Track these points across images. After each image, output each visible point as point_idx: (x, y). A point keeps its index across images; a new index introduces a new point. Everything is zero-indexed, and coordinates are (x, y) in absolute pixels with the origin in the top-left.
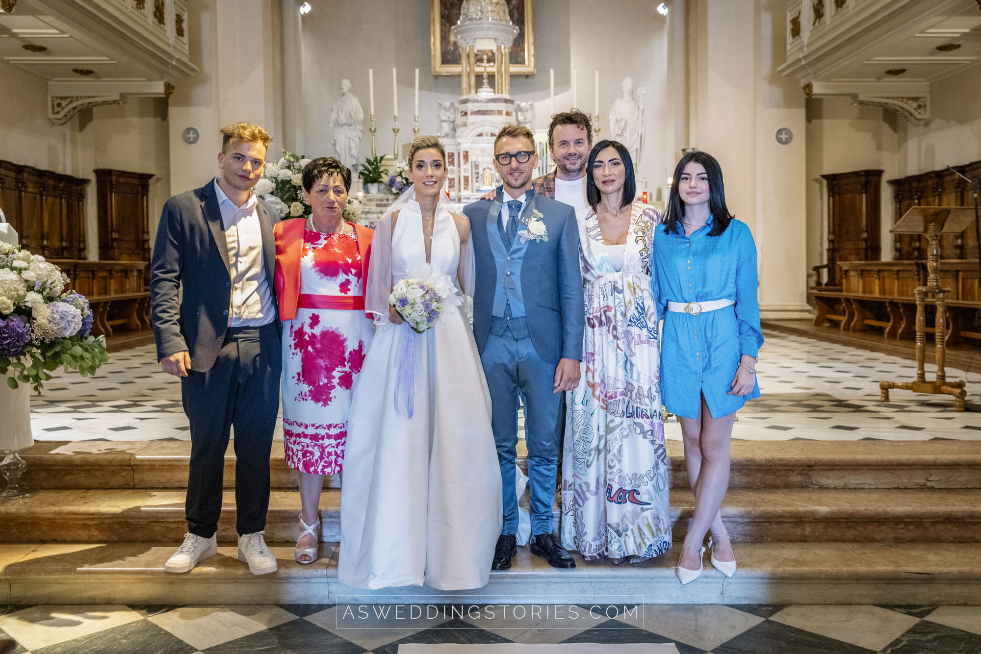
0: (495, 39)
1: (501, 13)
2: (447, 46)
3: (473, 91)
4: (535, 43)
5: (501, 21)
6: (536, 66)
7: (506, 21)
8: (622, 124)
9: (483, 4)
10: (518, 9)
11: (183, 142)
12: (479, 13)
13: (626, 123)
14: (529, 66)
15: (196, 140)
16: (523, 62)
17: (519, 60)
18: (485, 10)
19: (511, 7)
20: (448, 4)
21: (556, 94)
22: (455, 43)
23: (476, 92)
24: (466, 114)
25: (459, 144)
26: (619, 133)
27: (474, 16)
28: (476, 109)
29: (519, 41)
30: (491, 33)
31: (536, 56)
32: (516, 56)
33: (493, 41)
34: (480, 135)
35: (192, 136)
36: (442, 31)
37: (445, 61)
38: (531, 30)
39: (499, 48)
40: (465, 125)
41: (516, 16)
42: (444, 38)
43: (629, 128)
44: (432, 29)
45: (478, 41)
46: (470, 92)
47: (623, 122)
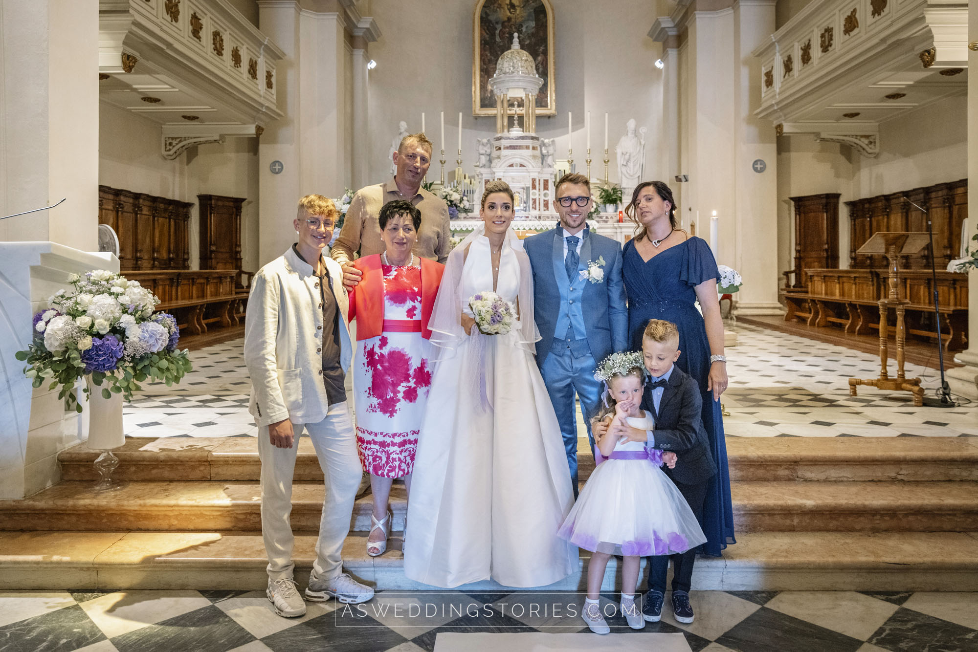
0: (524, 89)
1: (529, 68)
2: (485, 93)
3: (506, 130)
4: (556, 91)
5: (529, 74)
6: (556, 109)
7: (533, 74)
8: (627, 157)
9: (515, 61)
10: (542, 64)
11: (269, 171)
12: (512, 68)
13: (630, 156)
14: (551, 109)
15: (281, 170)
16: (546, 106)
17: (543, 104)
18: (516, 66)
19: (537, 62)
20: (486, 60)
21: (573, 131)
22: (492, 91)
23: (509, 131)
24: (500, 149)
25: (494, 173)
26: (625, 163)
27: (507, 71)
28: (508, 145)
29: (543, 90)
30: (521, 84)
31: (557, 101)
32: (541, 101)
33: (522, 90)
34: (512, 166)
35: (277, 167)
36: (481, 81)
37: (483, 105)
38: (553, 81)
39: (527, 95)
40: (499, 157)
41: (541, 70)
42: (483, 87)
43: (632, 160)
44: (473, 80)
45: (510, 90)
46: (503, 131)
47: (628, 154)
